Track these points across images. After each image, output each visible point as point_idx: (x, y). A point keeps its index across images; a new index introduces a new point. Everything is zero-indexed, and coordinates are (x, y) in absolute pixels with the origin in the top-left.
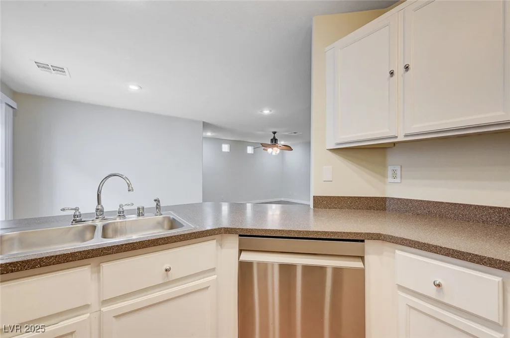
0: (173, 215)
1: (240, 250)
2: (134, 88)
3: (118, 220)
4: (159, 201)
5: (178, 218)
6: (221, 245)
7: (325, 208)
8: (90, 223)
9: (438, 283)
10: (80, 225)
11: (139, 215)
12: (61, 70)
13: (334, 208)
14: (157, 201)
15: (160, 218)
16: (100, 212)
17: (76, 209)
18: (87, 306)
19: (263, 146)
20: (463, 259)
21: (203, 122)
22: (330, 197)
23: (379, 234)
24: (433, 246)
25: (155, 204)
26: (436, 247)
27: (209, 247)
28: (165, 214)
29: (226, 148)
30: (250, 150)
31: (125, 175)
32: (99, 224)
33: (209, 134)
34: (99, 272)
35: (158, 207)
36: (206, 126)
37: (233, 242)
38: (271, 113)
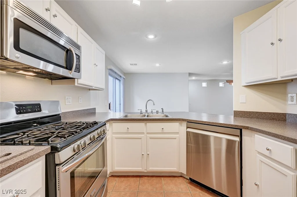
0: (167, 114)
1: (187, 127)
2: (158, 65)
3: (151, 114)
4: (163, 109)
5: (168, 115)
6: (181, 125)
7: (241, 117)
8: (144, 114)
9: (268, 148)
10: (142, 114)
11: (157, 114)
12: (136, 64)
13: (247, 117)
14: (162, 109)
15: (163, 115)
16: (146, 111)
17: (141, 110)
18: (144, 133)
19: (227, 82)
20: (278, 138)
21: (189, 73)
22: (244, 112)
23: (248, 127)
24: (268, 132)
25: (162, 110)
26: (269, 132)
27: (176, 125)
28: (165, 114)
29: (204, 85)
30: (221, 84)
31: (153, 100)
32: (146, 114)
33: (194, 78)
34: (146, 125)
35: (163, 111)
36: (190, 74)
37: (185, 124)
38: (228, 63)
